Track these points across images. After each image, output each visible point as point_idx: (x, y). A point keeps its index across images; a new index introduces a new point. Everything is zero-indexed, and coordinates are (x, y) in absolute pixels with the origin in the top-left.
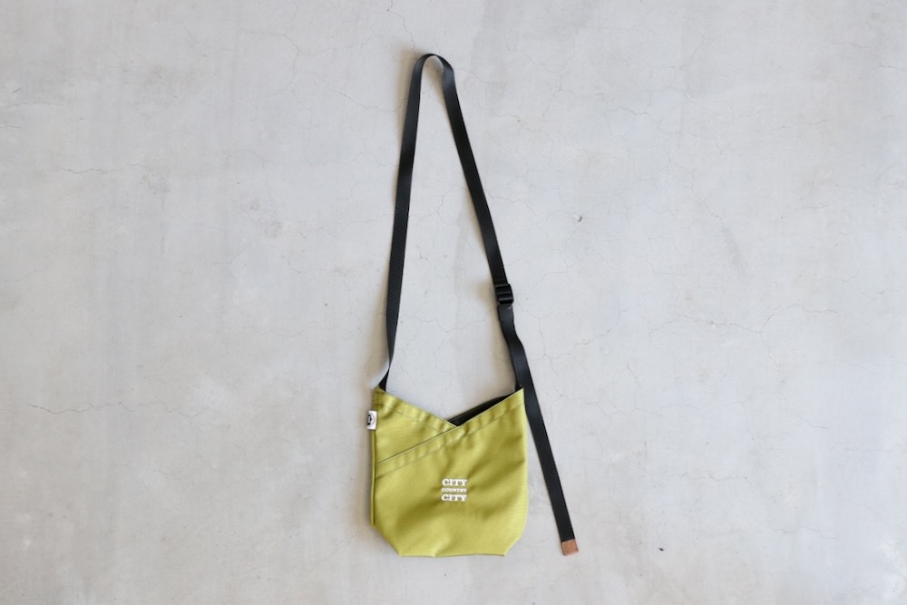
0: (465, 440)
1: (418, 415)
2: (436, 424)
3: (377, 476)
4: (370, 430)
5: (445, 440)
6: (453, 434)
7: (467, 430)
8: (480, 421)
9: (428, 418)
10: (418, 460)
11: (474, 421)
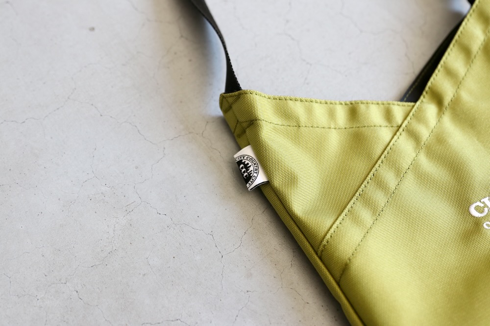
0: (447, 121)
1: (332, 114)
2: (375, 115)
3: (338, 275)
4: (259, 189)
5: (414, 136)
6: (420, 118)
7: (438, 100)
8: (450, 73)
9: (353, 111)
10: (393, 196)
11: (438, 79)
